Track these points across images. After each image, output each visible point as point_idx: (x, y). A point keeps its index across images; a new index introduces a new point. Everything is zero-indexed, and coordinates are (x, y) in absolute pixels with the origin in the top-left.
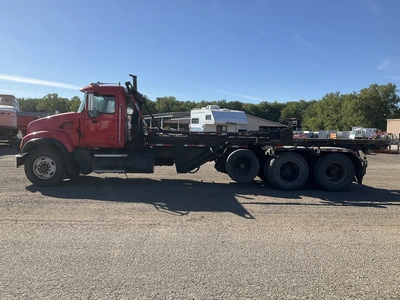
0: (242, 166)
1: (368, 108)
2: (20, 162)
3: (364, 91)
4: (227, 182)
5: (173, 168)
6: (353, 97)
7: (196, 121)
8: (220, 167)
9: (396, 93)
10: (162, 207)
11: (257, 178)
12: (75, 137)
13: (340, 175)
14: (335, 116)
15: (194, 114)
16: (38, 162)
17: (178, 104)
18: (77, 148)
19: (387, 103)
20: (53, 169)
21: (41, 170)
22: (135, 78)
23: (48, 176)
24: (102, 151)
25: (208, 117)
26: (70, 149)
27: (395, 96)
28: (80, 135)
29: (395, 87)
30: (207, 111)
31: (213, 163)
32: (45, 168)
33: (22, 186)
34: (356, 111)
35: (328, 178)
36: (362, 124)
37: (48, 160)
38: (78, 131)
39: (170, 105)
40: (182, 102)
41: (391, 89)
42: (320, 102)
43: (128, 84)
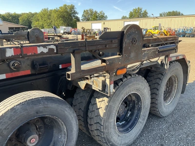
1: (64, 16)
3: (61, 8)
6: (56, 11)
9: (75, 9)
14: (48, 21)
19: (71, 14)
29: (74, 6)
34: (58, 18)
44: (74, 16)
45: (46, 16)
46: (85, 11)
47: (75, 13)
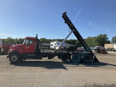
0: (65, 57)
1: (100, 41)
2: (8, 57)
3: (98, 36)
4: (61, 61)
5: (47, 58)
6: (95, 38)
7: (52, 45)
8: (59, 58)
9: (107, 37)
10: (45, 68)
11: (68, 60)
12: (22, 50)
13: (89, 59)
14: (90, 43)
15: (52, 43)
16: (13, 57)
17: (46, 40)
18: (23, 53)
19: (105, 39)
20: (16, 59)
21: (13, 59)
22: (37, 35)
23: (15, 61)
24: (29, 54)
25: (55, 44)
26: (21, 53)
27: (106, 37)
28: (23, 50)
29: (106, 35)
30: (55, 42)
31: (57, 56)
32: (14, 58)
33: (8, 63)
34: (96, 42)
35: (86, 60)
36: (98, 45)
37: (15, 57)
38: (23, 49)
39: (44, 40)
40: (48, 39)
41: (105, 35)
42: (86, 39)
43: (36, 37)
44: (106, 40)
45: (89, 40)
46: (113, 37)
47: (107, 38)
